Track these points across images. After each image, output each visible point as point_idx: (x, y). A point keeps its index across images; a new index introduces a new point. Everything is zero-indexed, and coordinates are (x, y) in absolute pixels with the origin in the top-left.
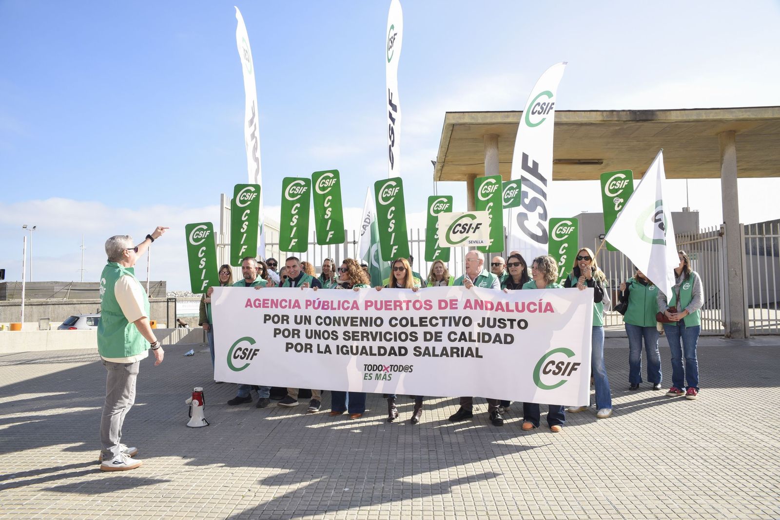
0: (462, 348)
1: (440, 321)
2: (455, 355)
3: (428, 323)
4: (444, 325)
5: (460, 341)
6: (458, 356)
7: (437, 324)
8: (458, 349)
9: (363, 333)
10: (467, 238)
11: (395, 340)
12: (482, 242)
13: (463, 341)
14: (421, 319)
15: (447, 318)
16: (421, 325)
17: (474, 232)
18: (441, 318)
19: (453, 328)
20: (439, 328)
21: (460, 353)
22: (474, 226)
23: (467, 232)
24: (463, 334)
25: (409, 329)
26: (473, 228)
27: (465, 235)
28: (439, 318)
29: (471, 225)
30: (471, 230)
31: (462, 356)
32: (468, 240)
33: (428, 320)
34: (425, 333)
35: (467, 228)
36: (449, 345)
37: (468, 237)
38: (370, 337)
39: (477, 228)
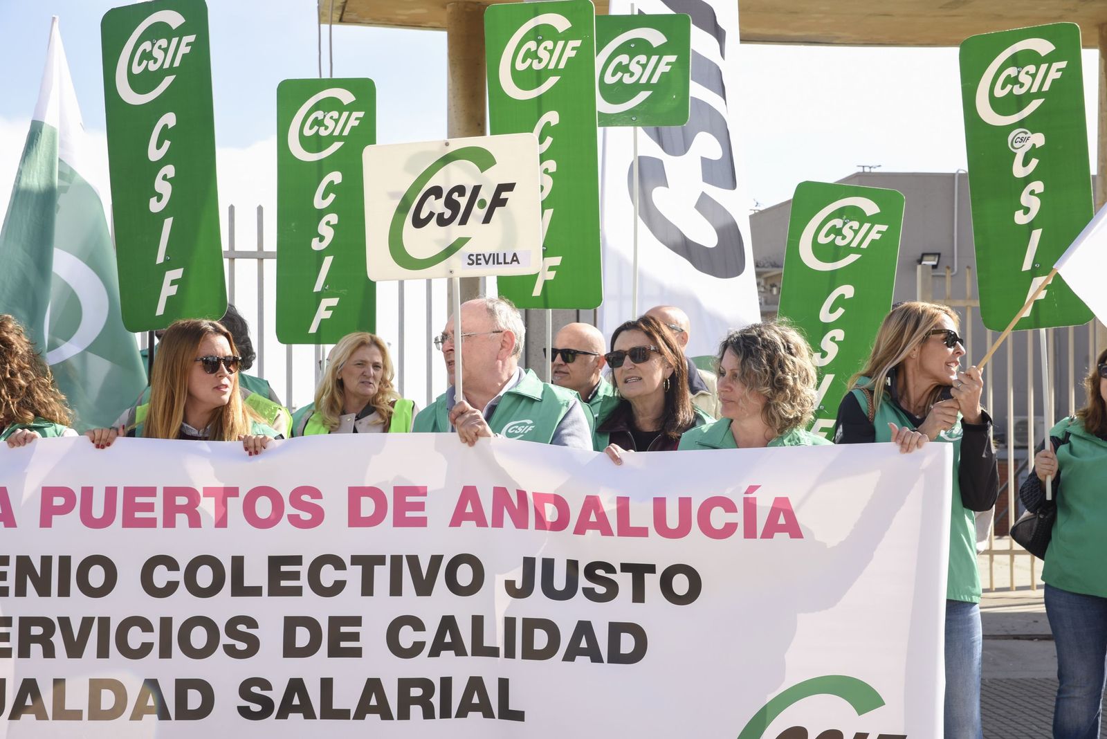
0: (446, 683)
1: (353, 575)
2: (416, 711)
3: (304, 582)
4: (367, 589)
5: (435, 653)
6: (428, 714)
7: (339, 586)
8: (426, 685)
9: (26, 623)
10: (462, 241)
11: (165, 652)
12: (515, 259)
13: (448, 655)
14: (275, 563)
15: (380, 560)
16: (275, 590)
17: (487, 220)
18: (356, 560)
19: (410, 602)
20: (348, 603)
21: (436, 700)
22: (487, 195)
23: (463, 221)
24: (448, 623)
25: (223, 607)
26: (482, 204)
27: (455, 231)
28: (347, 561)
29: (477, 189)
30: (478, 212)
31: (446, 713)
32: (467, 249)
33: (304, 569)
34: (291, 624)
35: (463, 202)
36: (391, 671)
37: (468, 239)
38: (57, 639)
39: (498, 202)
